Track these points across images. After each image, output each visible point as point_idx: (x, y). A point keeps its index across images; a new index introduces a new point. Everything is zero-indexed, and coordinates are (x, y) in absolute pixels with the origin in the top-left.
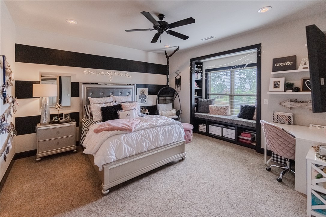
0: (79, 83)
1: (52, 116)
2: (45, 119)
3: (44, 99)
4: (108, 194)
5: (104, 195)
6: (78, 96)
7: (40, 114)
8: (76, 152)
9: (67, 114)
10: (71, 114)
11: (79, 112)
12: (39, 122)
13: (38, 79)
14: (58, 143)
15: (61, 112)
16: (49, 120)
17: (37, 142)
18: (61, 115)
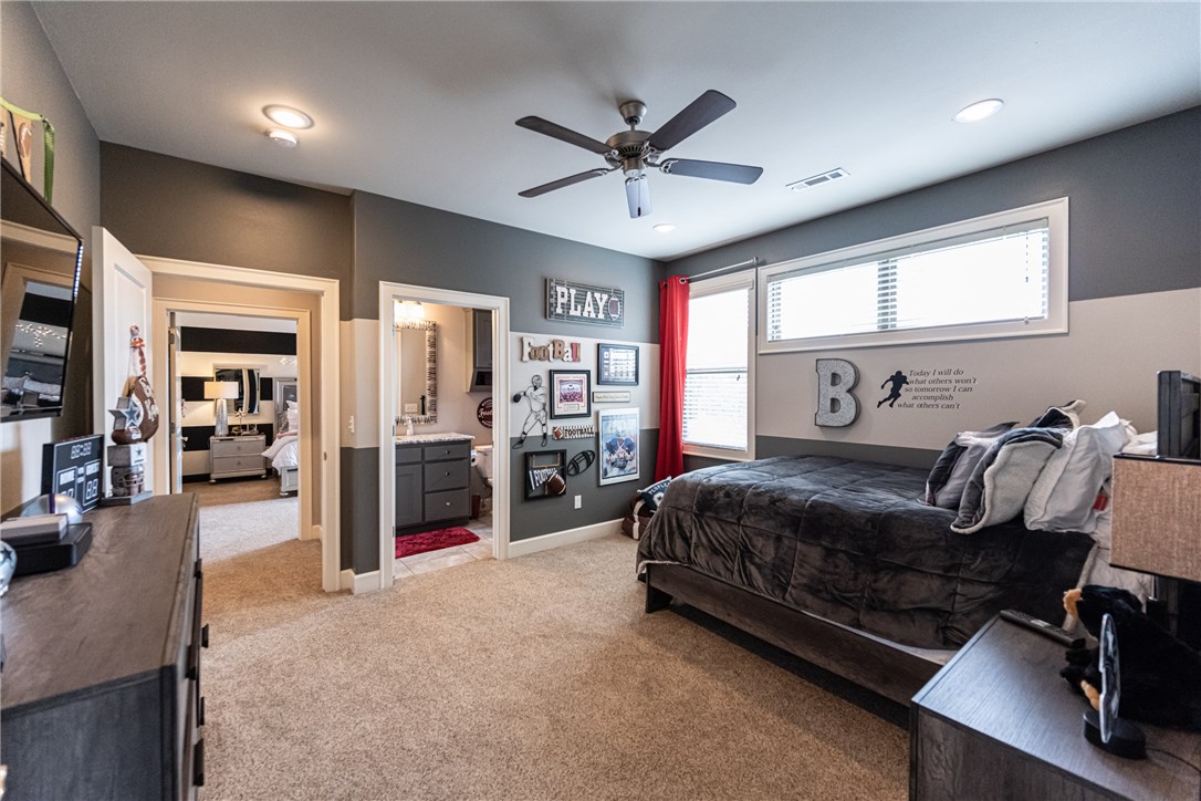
0: (271, 379)
1: (230, 427)
2: (221, 432)
3: (219, 402)
4: (287, 497)
5: (282, 497)
6: (271, 399)
7: (214, 424)
8: (266, 479)
9: (253, 425)
10: (259, 426)
11: (271, 425)
12: (213, 434)
13: (211, 373)
14: (239, 463)
15: (244, 423)
16: (227, 432)
17: (209, 463)
18: (244, 427)
